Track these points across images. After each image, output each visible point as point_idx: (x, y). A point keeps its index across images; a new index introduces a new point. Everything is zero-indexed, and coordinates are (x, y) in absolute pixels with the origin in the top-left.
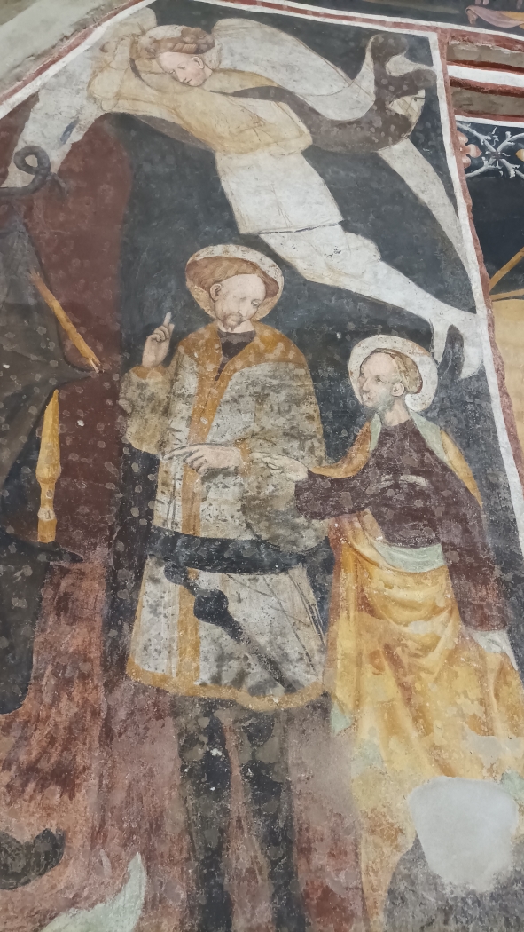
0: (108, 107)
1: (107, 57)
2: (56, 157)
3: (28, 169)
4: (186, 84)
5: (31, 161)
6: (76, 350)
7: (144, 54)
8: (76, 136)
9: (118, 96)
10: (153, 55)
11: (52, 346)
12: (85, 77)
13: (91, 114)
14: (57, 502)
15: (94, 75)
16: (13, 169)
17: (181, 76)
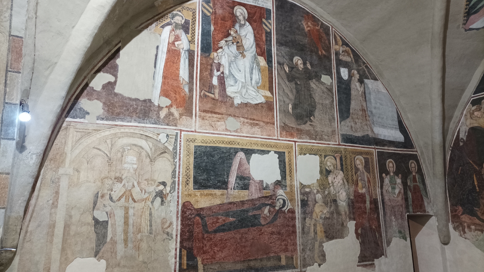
0: (469, 127)
1: (467, 117)
2: (465, 139)
3: (462, 142)
4: (479, 118)
5: (462, 140)
6: (475, 167)
7: (472, 114)
8: (467, 134)
9: (470, 124)
10: (473, 114)
11: (472, 167)
12: (465, 122)
13: (468, 129)
14: (478, 187)
15: (466, 121)
16: (460, 142)
17: (478, 116)
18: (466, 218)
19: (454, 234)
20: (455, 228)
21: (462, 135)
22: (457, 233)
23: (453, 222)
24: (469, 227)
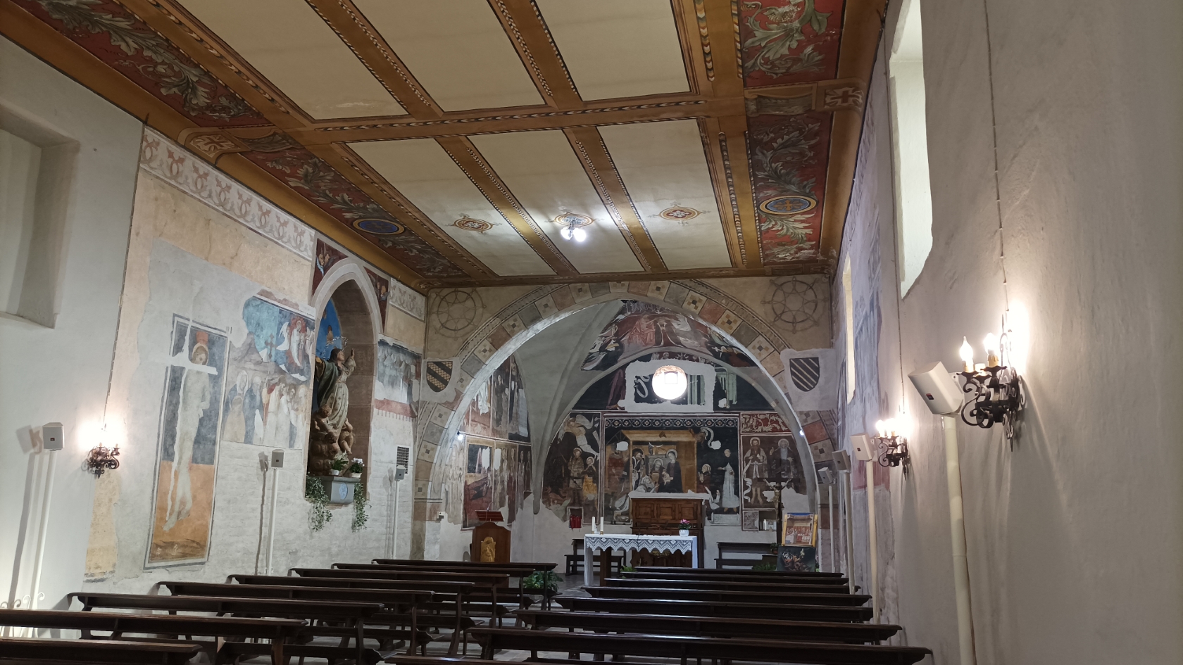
0: (565, 432)
1: (565, 424)
2: (561, 439)
6: (564, 461)
8: (563, 436)
9: (566, 430)
10: (570, 423)
11: (562, 460)
12: (563, 428)
14: (564, 474)
17: (573, 425)
18: (552, 496)
19: (542, 506)
20: (543, 502)
21: (560, 437)
22: (544, 506)
23: (543, 498)
24: (553, 502)
